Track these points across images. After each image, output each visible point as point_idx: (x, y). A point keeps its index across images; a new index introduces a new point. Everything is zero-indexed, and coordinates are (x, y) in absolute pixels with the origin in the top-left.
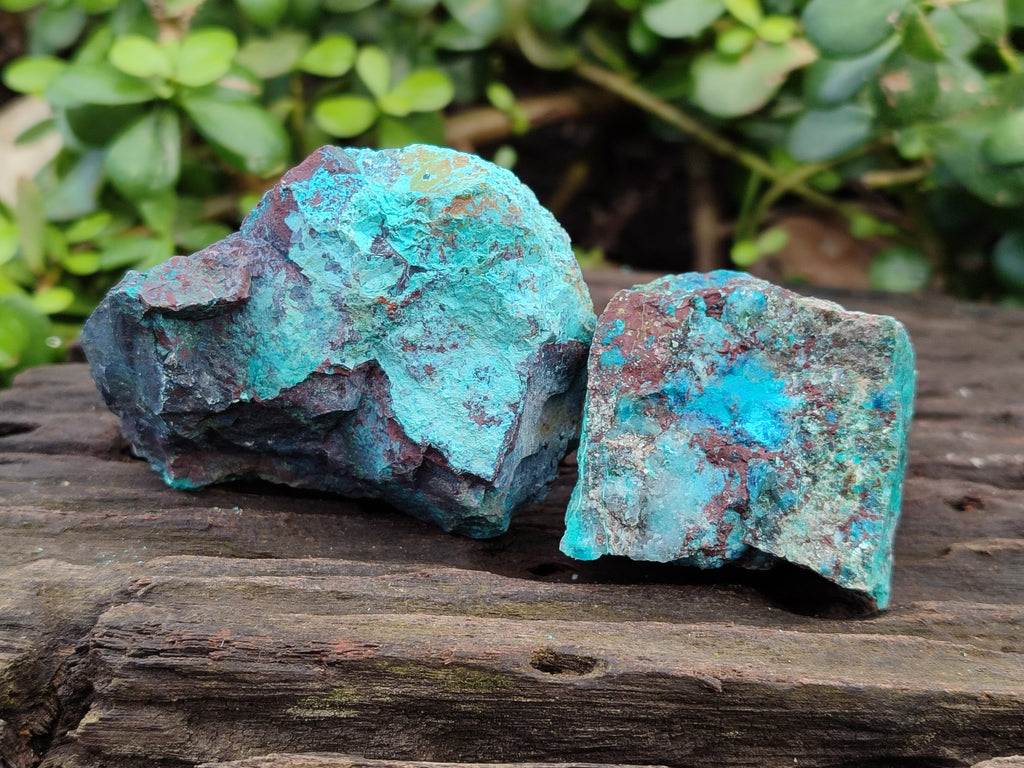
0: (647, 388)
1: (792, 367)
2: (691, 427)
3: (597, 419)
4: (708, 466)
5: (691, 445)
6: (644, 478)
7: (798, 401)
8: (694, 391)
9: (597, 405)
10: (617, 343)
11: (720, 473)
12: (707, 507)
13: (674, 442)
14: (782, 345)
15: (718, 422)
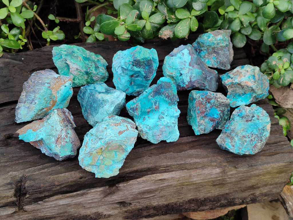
0: (203, 115)
1: (218, 108)
2: (209, 118)
3: (198, 120)
4: (211, 122)
5: (209, 120)
6: (204, 125)
7: (220, 112)
8: (208, 113)
9: (198, 118)
10: (199, 110)
11: (212, 122)
12: (212, 127)
13: (207, 120)
14: (217, 105)
15: (211, 116)
